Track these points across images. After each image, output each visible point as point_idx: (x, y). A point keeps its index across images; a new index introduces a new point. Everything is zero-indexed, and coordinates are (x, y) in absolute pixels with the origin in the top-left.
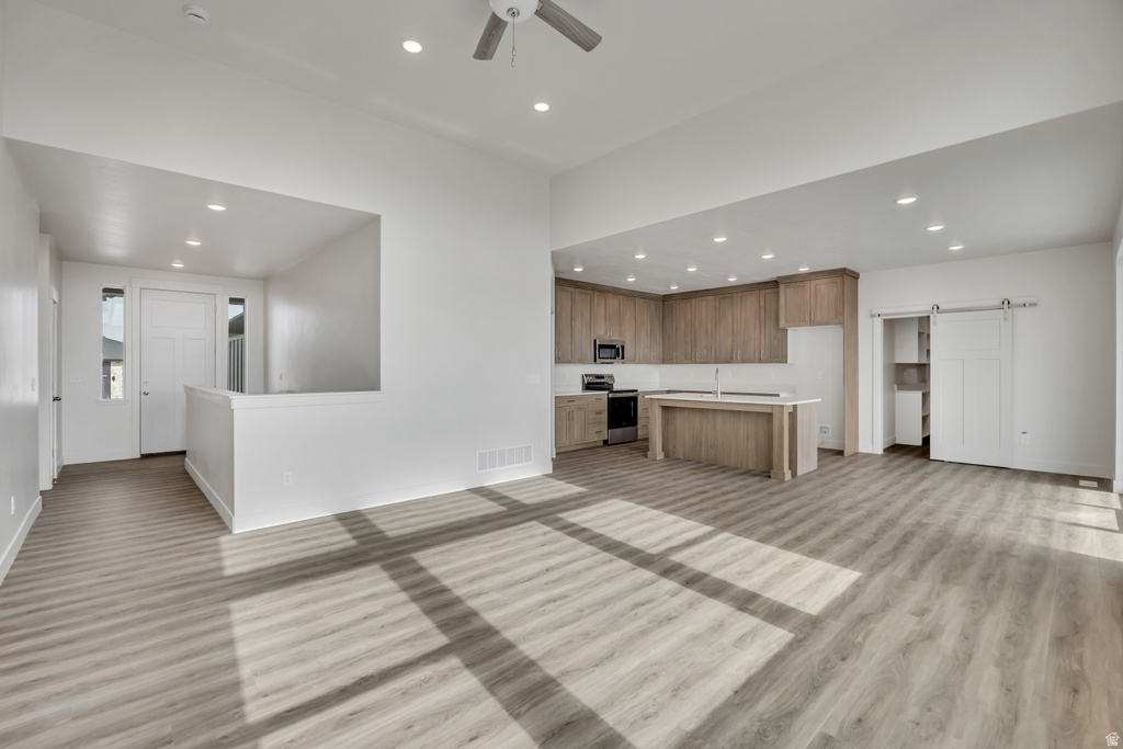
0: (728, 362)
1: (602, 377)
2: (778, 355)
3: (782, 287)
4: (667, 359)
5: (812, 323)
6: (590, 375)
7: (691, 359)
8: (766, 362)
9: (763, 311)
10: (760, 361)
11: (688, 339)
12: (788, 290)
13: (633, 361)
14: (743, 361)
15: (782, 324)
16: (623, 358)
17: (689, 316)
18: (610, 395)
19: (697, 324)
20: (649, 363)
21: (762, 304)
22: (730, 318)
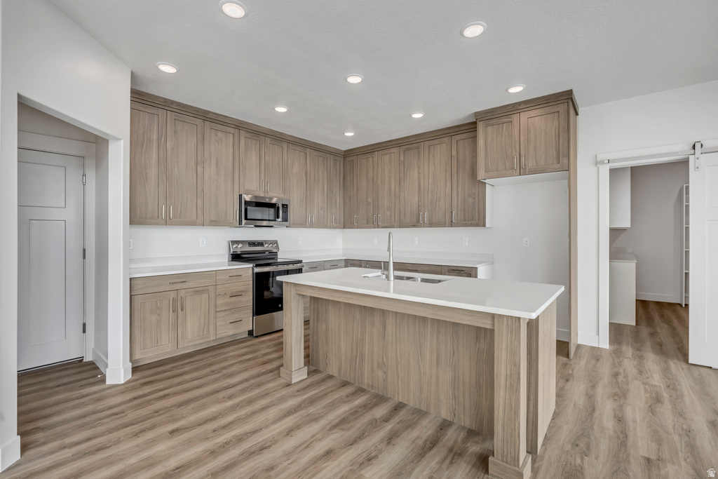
0: (414, 226)
1: (261, 244)
2: (474, 217)
3: (480, 126)
4: (348, 222)
5: (522, 171)
6: (237, 242)
7: (372, 222)
8: (459, 225)
9: (454, 161)
10: (452, 225)
11: (370, 200)
12: (489, 128)
13: (302, 225)
14: (431, 225)
15: (481, 174)
16: (285, 220)
17: (370, 174)
18: (258, 270)
19: (379, 181)
20: (325, 226)
21: (454, 153)
22: (416, 174)
